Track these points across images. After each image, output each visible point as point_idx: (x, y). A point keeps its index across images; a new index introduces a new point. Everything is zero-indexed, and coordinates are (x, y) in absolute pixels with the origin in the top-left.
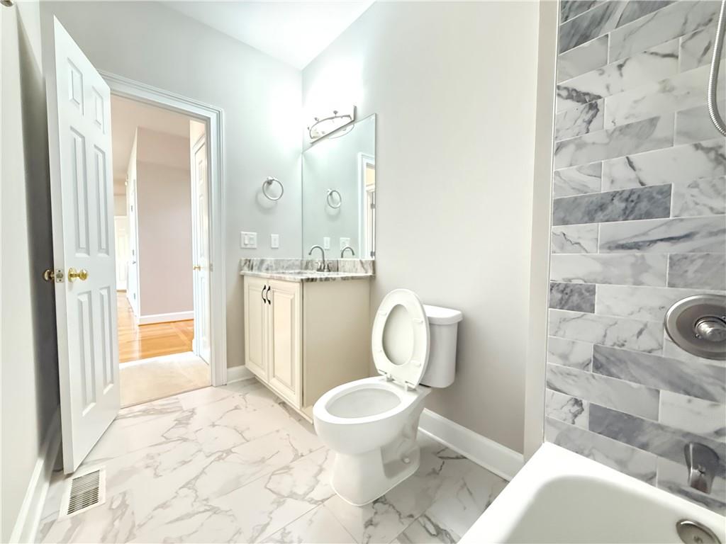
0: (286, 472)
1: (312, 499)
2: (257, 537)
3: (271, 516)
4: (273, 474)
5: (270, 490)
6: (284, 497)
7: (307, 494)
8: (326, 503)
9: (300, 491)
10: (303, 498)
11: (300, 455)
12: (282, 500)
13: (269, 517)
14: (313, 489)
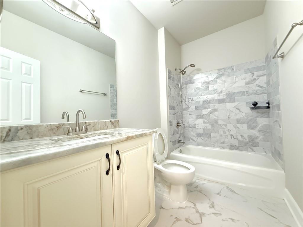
0: (189, 219)
1: (194, 205)
2: (219, 214)
3: (209, 214)
4: (194, 224)
5: (201, 220)
6: (200, 214)
7: (193, 207)
8: (192, 202)
9: (194, 210)
10: (196, 208)
11: (176, 219)
12: (202, 214)
13: (210, 215)
14: (190, 207)
